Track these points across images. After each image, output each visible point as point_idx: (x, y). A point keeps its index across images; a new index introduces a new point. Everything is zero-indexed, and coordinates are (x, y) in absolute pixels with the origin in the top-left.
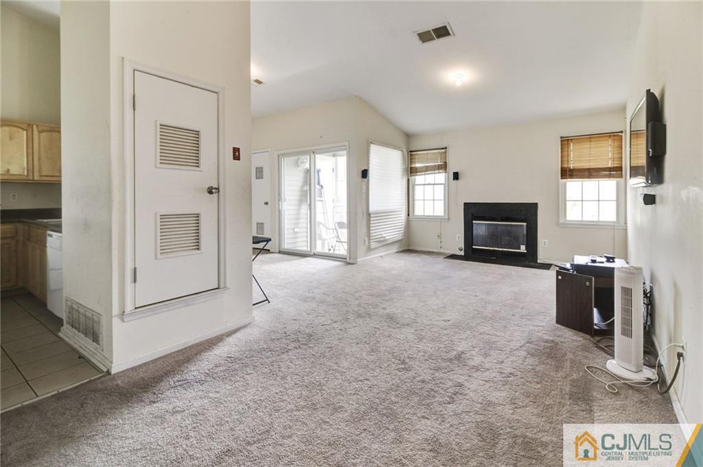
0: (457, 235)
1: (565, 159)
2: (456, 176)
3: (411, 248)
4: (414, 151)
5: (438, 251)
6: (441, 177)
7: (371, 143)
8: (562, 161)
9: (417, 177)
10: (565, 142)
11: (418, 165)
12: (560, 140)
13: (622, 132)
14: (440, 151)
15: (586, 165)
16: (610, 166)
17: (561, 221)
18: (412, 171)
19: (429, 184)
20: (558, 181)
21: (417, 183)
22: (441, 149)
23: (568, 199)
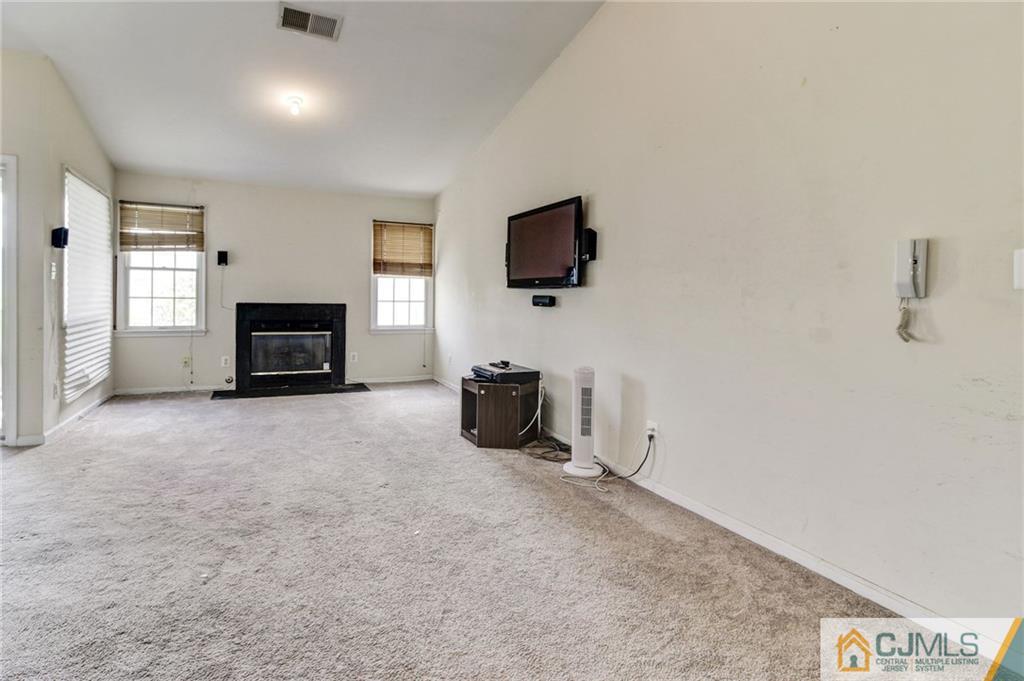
0: (223, 358)
1: (379, 248)
2: (223, 258)
3: (120, 391)
4: (131, 203)
5: (184, 388)
6: (189, 258)
7: (68, 170)
8: (375, 251)
9: (133, 253)
10: (379, 226)
11: (134, 230)
12: (372, 224)
13: (431, 225)
14: (191, 210)
15: (399, 259)
16: (421, 262)
17: (373, 327)
18: (123, 241)
19: (164, 269)
20: (370, 276)
21: (132, 265)
22: (193, 208)
23: (379, 299)
